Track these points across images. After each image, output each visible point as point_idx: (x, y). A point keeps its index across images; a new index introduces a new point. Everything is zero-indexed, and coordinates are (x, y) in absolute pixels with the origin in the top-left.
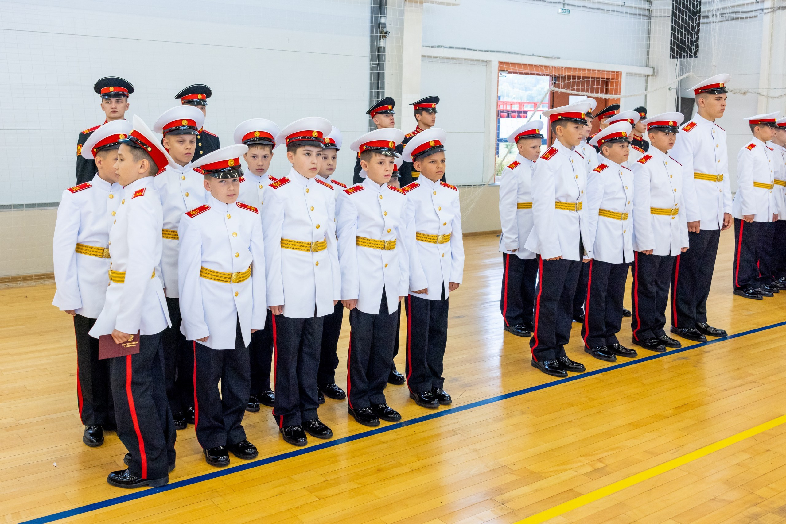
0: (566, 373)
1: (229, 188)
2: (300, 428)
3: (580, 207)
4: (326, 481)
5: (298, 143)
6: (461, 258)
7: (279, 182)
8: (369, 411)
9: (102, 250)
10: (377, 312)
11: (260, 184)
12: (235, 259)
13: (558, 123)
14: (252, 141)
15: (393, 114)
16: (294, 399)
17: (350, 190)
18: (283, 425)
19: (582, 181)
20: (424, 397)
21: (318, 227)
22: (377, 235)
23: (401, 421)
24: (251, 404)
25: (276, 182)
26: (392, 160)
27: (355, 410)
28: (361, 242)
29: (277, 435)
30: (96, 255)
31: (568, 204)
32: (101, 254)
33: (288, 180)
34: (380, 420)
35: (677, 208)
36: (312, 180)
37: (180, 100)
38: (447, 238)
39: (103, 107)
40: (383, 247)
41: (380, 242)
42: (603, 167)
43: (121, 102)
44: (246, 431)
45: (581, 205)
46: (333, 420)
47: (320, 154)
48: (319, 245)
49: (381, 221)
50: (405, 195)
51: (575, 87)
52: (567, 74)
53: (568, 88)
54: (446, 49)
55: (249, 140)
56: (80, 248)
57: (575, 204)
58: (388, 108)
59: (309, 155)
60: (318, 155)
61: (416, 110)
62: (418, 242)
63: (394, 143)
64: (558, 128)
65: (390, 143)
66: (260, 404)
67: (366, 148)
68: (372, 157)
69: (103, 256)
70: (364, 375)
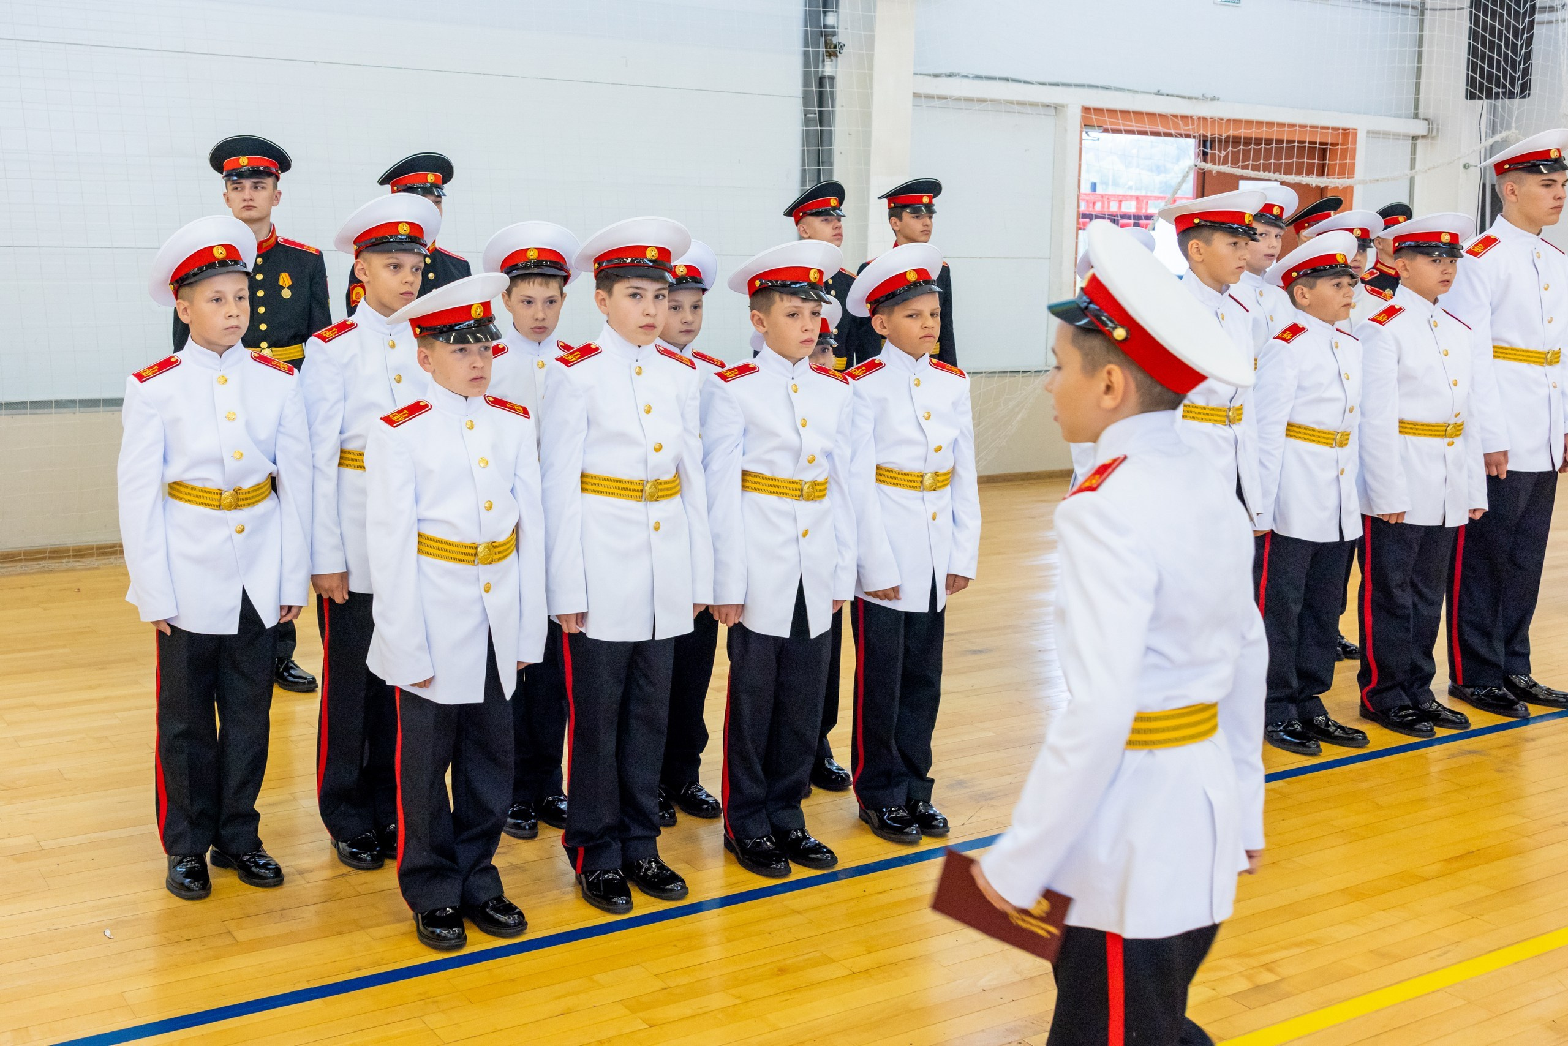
1: (473, 363)
2: (619, 875)
3: (1238, 417)
4: (666, 989)
5: (616, 271)
6: (973, 522)
7: (577, 353)
8: (769, 843)
9: (217, 494)
10: (785, 632)
11: (540, 359)
12: (486, 516)
13: (1192, 233)
14: (522, 268)
15: (839, 218)
16: (607, 816)
17: (729, 373)
18: (584, 866)
20: (889, 819)
21: (658, 449)
22: (785, 469)
23: (838, 868)
24: (519, 821)
25: (571, 354)
26: (817, 309)
27: (740, 842)
28: (753, 482)
29: (570, 889)
30: (206, 505)
31: (1210, 409)
32: (217, 503)
33: (597, 349)
34: (792, 865)
35: (1459, 422)
36: (650, 349)
38: (944, 479)
39: (227, 199)
40: (799, 493)
41: (792, 483)
42: (1295, 330)
43: (263, 188)
44: (503, 880)
45: (1239, 412)
46: (691, 861)
47: (664, 296)
48: (661, 487)
49: (793, 439)
51: (1251, 162)
52: (1231, 133)
53: (1235, 163)
54: (965, 80)
55: (516, 267)
56: (175, 489)
57: (1226, 411)
58: (829, 204)
59: (638, 297)
60: (657, 297)
61: (892, 208)
62: (879, 488)
63: (821, 273)
64: (1192, 245)
65: (812, 272)
66: (539, 822)
67: (761, 285)
68: (773, 303)
69: (220, 506)
70: (758, 768)
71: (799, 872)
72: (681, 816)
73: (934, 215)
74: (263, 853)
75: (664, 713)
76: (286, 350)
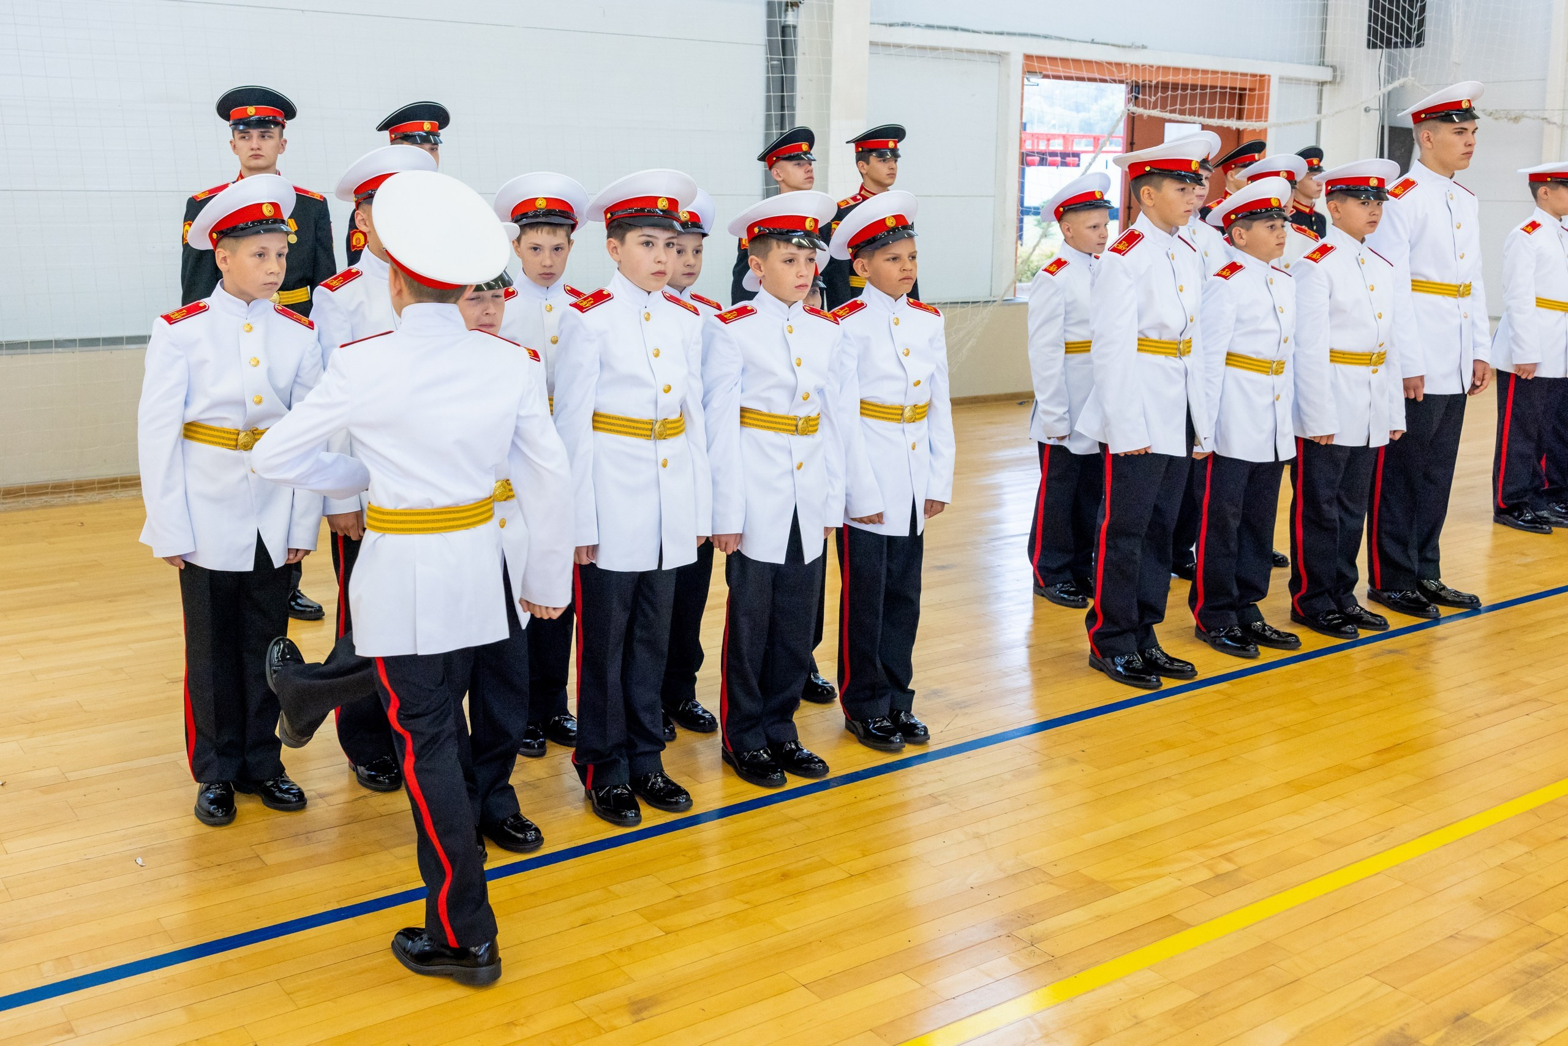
0: (1158, 680)
1: (486, 310)
2: (628, 790)
3: (1188, 350)
4: (679, 897)
5: (627, 221)
6: (948, 451)
7: (589, 299)
8: (765, 756)
9: (234, 434)
10: (780, 559)
11: (548, 303)
13: (1144, 180)
14: (531, 217)
15: (810, 161)
16: (616, 731)
17: (729, 315)
18: (593, 782)
19: (1191, 299)
20: (874, 729)
21: (668, 390)
22: (781, 406)
23: (829, 776)
24: (528, 741)
25: (585, 299)
27: (737, 754)
28: (749, 418)
30: (223, 445)
31: (1163, 343)
32: (234, 443)
33: (609, 295)
34: (787, 775)
35: (1382, 351)
36: (657, 295)
37: (386, 134)
38: (921, 412)
39: (234, 147)
40: (794, 428)
41: (788, 419)
42: (1233, 268)
43: (270, 137)
44: (518, 796)
45: (1188, 345)
48: (669, 426)
49: (789, 377)
50: (838, 324)
51: (1178, 107)
52: (1160, 79)
53: (1163, 108)
54: (918, 30)
55: (525, 215)
56: (190, 430)
57: (1176, 344)
58: (801, 150)
59: (651, 245)
60: (668, 245)
61: (859, 152)
62: (862, 421)
63: (816, 221)
64: (1144, 191)
65: (808, 221)
66: (547, 741)
67: (759, 231)
68: (770, 249)
69: (236, 446)
70: (754, 683)
71: (794, 782)
72: (680, 732)
73: (899, 159)
74: (286, 779)
75: (666, 636)
76: (292, 293)
